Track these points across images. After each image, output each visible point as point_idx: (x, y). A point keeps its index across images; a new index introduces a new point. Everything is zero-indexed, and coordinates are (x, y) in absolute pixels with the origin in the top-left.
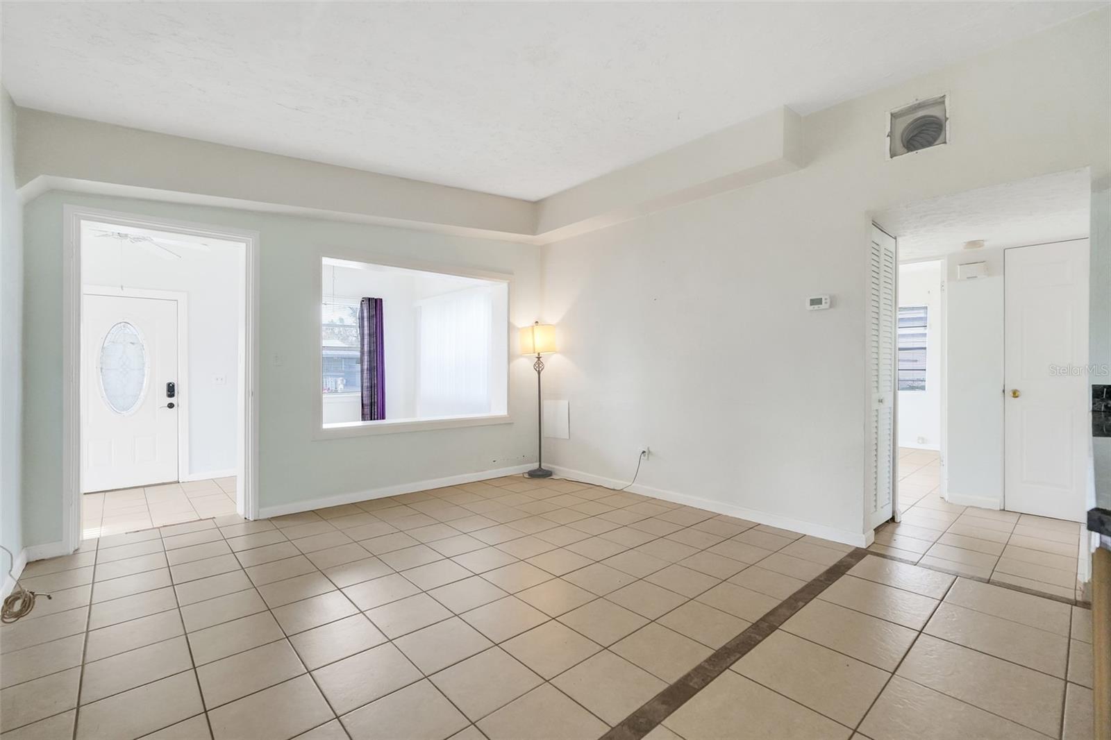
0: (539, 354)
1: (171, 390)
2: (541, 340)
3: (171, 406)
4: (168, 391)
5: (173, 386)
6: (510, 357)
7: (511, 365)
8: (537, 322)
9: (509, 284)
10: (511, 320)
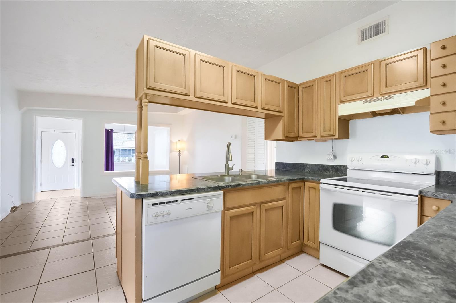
0: (179, 151)
1: (73, 161)
2: (179, 146)
3: (73, 165)
4: (72, 161)
5: (74, 159)
6: (171, 151)
7: (171, 154)
8: (179, 140)
9: (170, 128)
10: (171, 139)
